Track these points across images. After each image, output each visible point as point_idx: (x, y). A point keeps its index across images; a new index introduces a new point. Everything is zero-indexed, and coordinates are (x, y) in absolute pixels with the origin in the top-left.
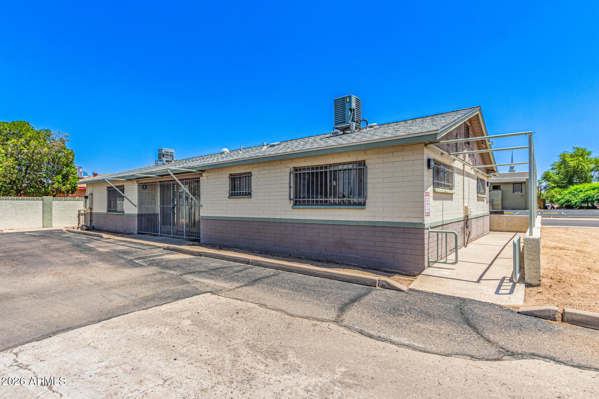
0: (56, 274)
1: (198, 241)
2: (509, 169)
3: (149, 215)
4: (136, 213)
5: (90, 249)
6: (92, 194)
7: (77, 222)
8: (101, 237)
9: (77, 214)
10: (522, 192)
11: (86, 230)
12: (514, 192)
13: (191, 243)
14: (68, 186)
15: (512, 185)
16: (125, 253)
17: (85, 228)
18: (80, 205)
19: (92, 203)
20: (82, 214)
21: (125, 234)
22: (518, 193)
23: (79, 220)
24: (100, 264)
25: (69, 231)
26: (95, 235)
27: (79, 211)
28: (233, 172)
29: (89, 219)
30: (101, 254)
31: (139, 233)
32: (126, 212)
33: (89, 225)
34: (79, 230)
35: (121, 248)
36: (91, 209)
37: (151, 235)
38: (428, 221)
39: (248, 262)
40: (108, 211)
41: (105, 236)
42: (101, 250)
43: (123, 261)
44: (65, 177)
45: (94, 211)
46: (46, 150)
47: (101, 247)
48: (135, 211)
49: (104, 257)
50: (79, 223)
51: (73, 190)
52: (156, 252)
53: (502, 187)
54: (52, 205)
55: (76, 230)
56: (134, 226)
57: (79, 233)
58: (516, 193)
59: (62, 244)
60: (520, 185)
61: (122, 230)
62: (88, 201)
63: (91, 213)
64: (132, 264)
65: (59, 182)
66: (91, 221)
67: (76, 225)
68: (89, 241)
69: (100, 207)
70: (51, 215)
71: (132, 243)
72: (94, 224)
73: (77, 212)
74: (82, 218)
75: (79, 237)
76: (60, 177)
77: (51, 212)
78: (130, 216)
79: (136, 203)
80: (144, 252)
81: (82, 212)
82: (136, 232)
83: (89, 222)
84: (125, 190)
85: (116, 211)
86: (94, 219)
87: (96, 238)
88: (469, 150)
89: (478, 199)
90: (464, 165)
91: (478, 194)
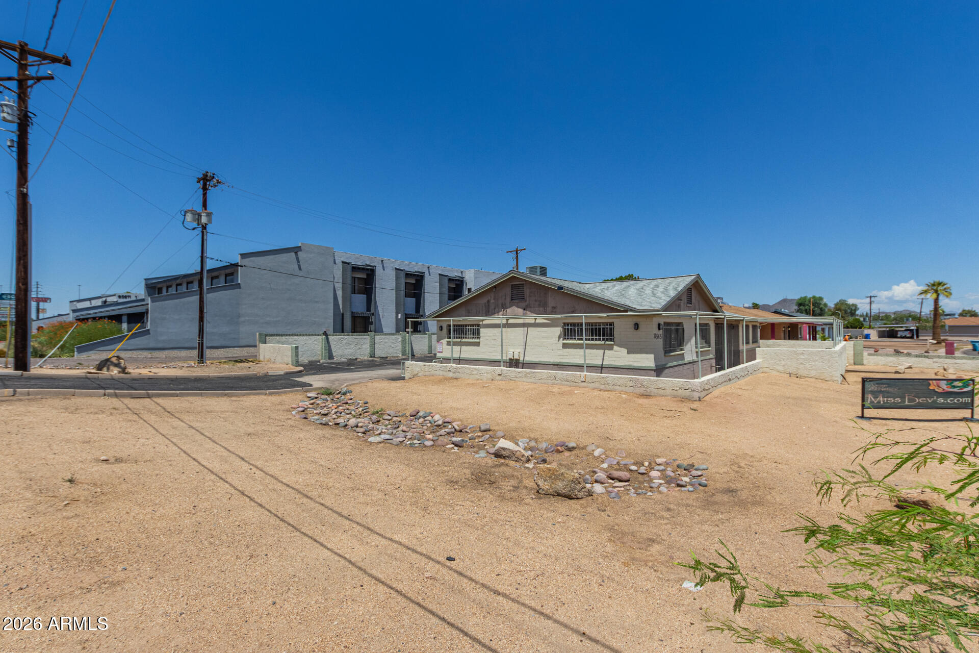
88: (524, 304)
89: (565, 346)
90: (507, 320)
91: (567, 342)
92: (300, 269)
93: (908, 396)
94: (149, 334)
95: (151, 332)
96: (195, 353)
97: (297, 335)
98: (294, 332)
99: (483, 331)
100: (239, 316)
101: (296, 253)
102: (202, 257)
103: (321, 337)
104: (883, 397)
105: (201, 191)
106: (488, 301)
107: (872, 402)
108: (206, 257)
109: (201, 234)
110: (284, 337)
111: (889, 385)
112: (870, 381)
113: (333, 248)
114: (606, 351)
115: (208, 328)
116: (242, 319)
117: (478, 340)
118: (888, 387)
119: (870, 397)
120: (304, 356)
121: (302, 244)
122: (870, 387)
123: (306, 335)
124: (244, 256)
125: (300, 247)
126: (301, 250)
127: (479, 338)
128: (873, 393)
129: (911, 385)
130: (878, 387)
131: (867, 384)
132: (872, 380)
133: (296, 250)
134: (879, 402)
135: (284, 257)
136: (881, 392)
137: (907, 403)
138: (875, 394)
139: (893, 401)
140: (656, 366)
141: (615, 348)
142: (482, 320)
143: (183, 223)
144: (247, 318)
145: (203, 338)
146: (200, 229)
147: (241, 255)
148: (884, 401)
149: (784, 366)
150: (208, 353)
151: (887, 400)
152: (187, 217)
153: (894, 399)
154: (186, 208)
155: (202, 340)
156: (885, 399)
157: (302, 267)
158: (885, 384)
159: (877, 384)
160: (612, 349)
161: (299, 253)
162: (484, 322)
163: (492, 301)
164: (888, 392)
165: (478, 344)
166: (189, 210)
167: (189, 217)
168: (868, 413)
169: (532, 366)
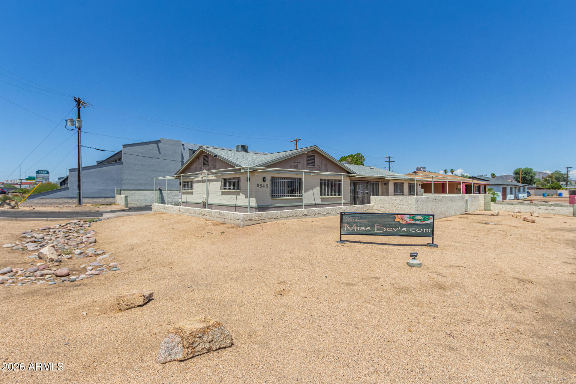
88: (208, 168)
89: (223, 193)
90: (202, 177)
91: (223, 190)
92: (160, 153)
93: (377, 226)
94: (68, 189)
95: (69, 188)
96: (77, 200)
97: (141, 190)
98: (138, 188)
99: (195, 185)
100: (122, 180)
101: (157, 144)
102: (79, 146)
103: (157, 191)
104: (357, 226)
105: (77, 108)
106: (196, 167)
107: (348, 230)
108: (81, 145)
109: (78, 132)
110: (133, 191)
111: (361, 218)
112: (346, 214)
113: (181, 141)
114: (237, 196)
115: (84, 187)
116: (124, 182)
117: (192, 191)
118: (361, 219)
119: (346, 226)
120: (146, 202)
121: (161, 139)
122: (346, 219)
123: (147, 190)
124: (125, 146)
125: (160, 141)
126: (160, 143)
127: (193, 189)
128: (348, 223)
129: (380, 218)
130: (352, 219)
131: (344, 217)
132: (348, 214)
133: (158, 142)
134: (353, 230)
135: (150, 146)
136: (355, 222)
137: (376, 231)
138: (350, 224)
139: (364, 229)
140: (258, 206)
141: (241, 194)
142: (194, 178)
143: (66, 127)
144: (127, 181)
145: (80, 191)
146: (77, 130)
147: (123, 145)
148: (357, 230)
149: (385, 208)
150: (84, 200)
151: (360, 229)
152: (68, 123)
153: (365, 228)
154: (67, 118)
155: (80, 192)
156: (358, 228)
157: (161, 152)
158: (358, 217)
159: (352, 216)
160: (239, 195)
161: (159, 144)
162: (195, 180)
163: (197, 166)
164: (360, 223)
165: (192, 193)
166: (69, 119)
167: (69, 123)
168: (344, 237)
169: (211, 206)
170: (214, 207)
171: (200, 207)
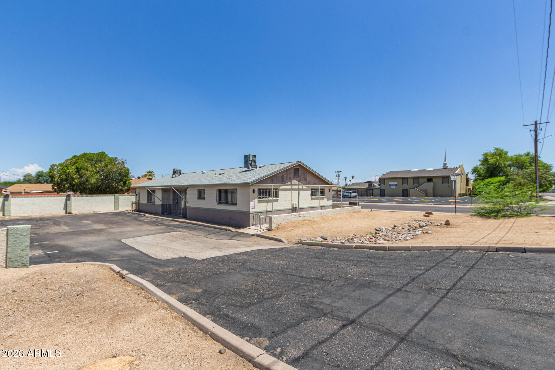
0: (133, 228)
1: (186, 217)
2: (443, 165)
3: (167, 205)
4: (161, 204)
5: (141, 221)
6: (139, 193)
7: (131, 207)
8: (145, 215)
9: (131, 203)
10: (448, 184)
11: (137, 212)
12: (442, 184)
13: (183, 218)
14: (126, 187)
15: (441, 179)
16: (155, 222)
17: (136, 211)
18: (133, 198)
19: (139, 198)
20: (134, 203)
21: (156, 214)
22: (445, 185)
23: (132, 206)
24: (146, 225)
25: (129, 212)
26: (142, 215)
27: (132, 202)
28: (199, 189)
29: (138, 206)
30: (146, 222)
31: (162, 214)
32: (156, 203)
33: (138, 209)
34: (133, 212)
35: (154, 220)
36: (139, 201)
37: (168, 214)
38: (251, 211)
39: (197, 225)
40: (148, 202)
41: (146, 215)
42: (146, 221)
43: (154, 224)
44: (125, 183)
45: (140, 202)
46: (116, 169)
47: (146, 220)
48: (160, 203)
49: (147, 223)
50: (132, 208)
51: (128, 190)
52: (168, 221)
53: (434, 180)
54: (119, 198)
55: (131, 212)
56: (160, 210)
57: (134, 213)
58: (444, 184)
59: (129, 218)
60: (447, 178)
61: (154, 212)
62: (137, 196)
63: (139, 203)
64: (158, 225)
65: (121, 186)
66: (139, 207)
67: (130, 209)
68: (141, 217)
69: (144, 200)
70: (119, 204)
71: (158, 218)
72: (140, 208)
73: (131, 202)
74: (134, 205)
75: (135, 215)
76: (122, 183)
77: (119, 202)
78: (158, 205)
79: (161, 199)
80: (163, 221)
81: (134, 202)
82: (161, 213)
83: (138, 208)
84: (156, 192)
85: (151, 203)
86: (140, 206)
87: (142, 216)
88: (298, 179)
89: (312, 199)
90: (292, 186)
91: (313, 197)
99: (280, 193)
106: (283, 176)
117: (277, 198)
142: (280, 186)
160: (324, 199)
162: (281, 188)
163: (285, 176)
165: (277, 201)
169: (302, 210)
170: (304, 210)
171: (289, 213)
